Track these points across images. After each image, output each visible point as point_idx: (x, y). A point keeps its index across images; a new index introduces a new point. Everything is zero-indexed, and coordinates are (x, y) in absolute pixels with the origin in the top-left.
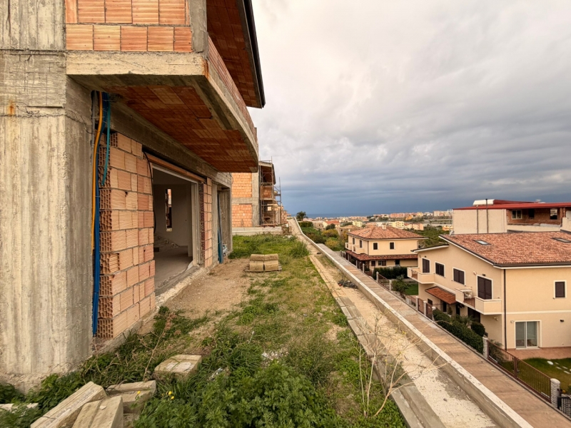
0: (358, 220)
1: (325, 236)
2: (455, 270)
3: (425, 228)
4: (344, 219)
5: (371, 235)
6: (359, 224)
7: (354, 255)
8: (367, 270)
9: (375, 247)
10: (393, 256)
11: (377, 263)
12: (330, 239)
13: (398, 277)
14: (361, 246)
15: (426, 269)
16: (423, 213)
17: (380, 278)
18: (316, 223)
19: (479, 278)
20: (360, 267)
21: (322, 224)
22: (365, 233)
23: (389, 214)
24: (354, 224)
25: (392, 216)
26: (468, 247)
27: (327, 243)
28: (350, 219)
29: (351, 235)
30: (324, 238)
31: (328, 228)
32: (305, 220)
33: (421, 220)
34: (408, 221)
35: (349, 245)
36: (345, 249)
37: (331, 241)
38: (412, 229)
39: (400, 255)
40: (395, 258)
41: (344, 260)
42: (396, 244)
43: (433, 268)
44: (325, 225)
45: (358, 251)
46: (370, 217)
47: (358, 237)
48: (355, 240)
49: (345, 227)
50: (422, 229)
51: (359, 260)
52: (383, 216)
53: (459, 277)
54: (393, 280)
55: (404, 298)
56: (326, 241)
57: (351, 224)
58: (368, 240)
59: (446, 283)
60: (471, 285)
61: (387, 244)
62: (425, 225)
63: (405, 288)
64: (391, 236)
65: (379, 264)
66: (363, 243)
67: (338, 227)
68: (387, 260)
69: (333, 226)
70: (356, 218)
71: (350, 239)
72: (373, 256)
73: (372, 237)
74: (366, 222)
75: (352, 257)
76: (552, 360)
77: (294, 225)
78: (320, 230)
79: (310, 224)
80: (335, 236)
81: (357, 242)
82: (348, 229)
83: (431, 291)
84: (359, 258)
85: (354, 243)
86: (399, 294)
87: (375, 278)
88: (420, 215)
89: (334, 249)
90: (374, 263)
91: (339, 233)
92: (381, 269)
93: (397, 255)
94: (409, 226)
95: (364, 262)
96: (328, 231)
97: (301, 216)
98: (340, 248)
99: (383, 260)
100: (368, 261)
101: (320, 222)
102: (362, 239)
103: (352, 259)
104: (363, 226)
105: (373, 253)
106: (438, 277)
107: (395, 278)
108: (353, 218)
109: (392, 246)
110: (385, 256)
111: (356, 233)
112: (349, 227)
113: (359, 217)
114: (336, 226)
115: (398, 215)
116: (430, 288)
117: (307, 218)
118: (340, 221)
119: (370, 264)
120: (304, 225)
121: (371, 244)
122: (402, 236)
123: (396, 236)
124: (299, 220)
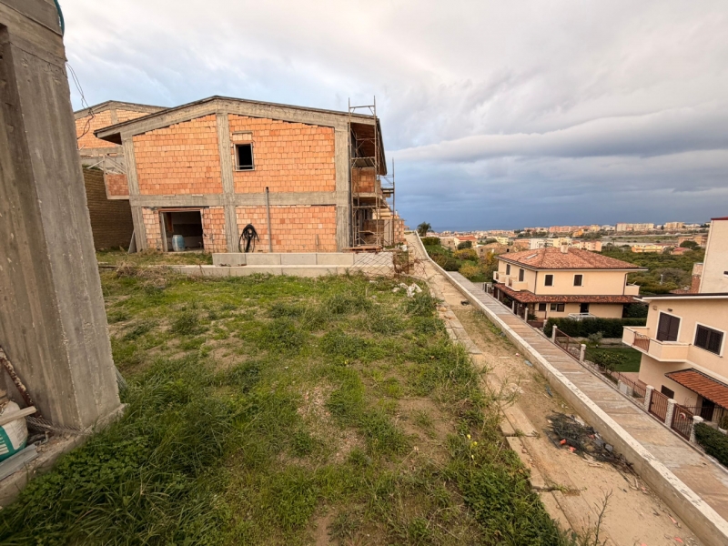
1: (457, 258)
3: (603, 247)
5: (542, 261)
7: (509, 292)
8: (532, 319)
9: (549, 281)
10: (579, 297)
11: (548, 308)
12: (467, 263)
13: (591, 336)
14: (521, 279)
18: (444, 239)
20: (519, 312)
21: (453, 241)
27: (463, 271)
29: (505, 260)
30: (457, 262)
31: (460, 247)
32: (430, 235)
33: (596, 237)
34: (576, 238)
35: (500, 276)
36: (493, 281)
37: (468, 267)
39: (591, 297)
40: (582, 300)
41: (489, 297)
42: (586, 277)
44: (457, 242)
45: (517, 286)
47: (517, 263)
48: (511, 267)
49: (488, 246)
50: (599, 249)
51: (517, 302)
56: (460, 267)
58: (536, 269)
61: (570, 277)
62: (605, 243)
64: (579, 265)
65: (552, 310)
66: (526, 273)
68: (567, 303)
69: (469, 244)
71: (502, 267)
72: (543, 296)
73: (542, 265)
75: (506, 295)
77: (415, 239)
78: (449, 248)
79: (437, 241)
80: (473, 259)
81: (515, 272)
82: (491, 249)
83: (681, 378)
84: (518, 297)
85: (508, 273)
87: (550, 335)
89: (472, 279)
91: (478, 255)
94: (580, 245)
95: (526, 304)
96: (462, 251)
97: (424, 229)
98: (485, 279)
99: (560, 303)
100: (534, 304)
101: (451, 238)
102: (523, 268)
103: (507, 298)
105: (542, 290)
109: (578, 281)
110: (563, 296)
114: (473, 244)
116: (676, 371)
117: (433, 231)
118: (476, 237)
119: (537, 308)
120: (428, 243)
121: (542, 277)
122: (598, 264)
123: (587, 264)
124: (421, 235)
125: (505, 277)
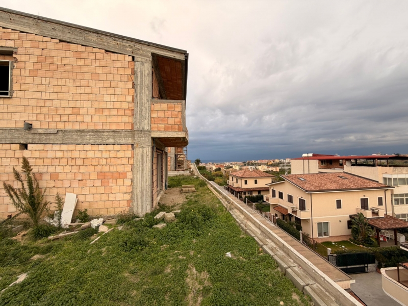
0: (236, 164)
1: (214, 176)
2: (288, 195)
3: (280, 170)
4: (227, 164)
5: (243, 175)
6: (237, 168)
7: (233, 188)
8: (241, 198)
9: (246, 183)
10: (257, 188)
11: (247, 193)
12: (217, 178)
13: (259, 201)
14: (237, 182)
15: (274, 196)
16: (279, 159)
17: (248, 202)
18: (208, 166)
19: (300, 199)
20: (236, 196)
21: (212, 168)
22: (239, 174)
23: (257, 160)
24: (234, 167)
25: (259, 162)
26: (294, 181)
27: (215, 180)
28: (231, 164)
29: (232, 175)
30: (214, 177)
31: (216, 170)
32: (201, 165)
33: (277, 165)
34: (269, 165)
35: (230, 182)
36: (228, 184)
38: (272, 171)
39: (261, 188)
41: (226, 191)
42: (259, 181)
43: (277, 195)
44: (214, 168)
45: (235, 186)
46: (245, 163)
47: (235, 176)
48: (234, 178)
49: (228, 170)
50: (278, 171)
51: (236, 192)
52: (253, 162)
53: (290, 199)
54: (256, 203)
55: (262, 213)
56: (214, 179)
57: (231, 167)
58: (241, 178)
59: (284, 203)
60: (296, 203)
61: (253, 181)
62: (280, 168)
63: (262, 208)
64: (256, 176)
65: (248, 194)
66: (238, 180)
67: (223, 169)
68: (253, 191)
69: (219, 169)
70: (235, 163)
71: (231, 178)
72: (244, 189)
73: (244, 177)
74: (242, 166)
75: (232, 190)
76: (334, 242)
77: (193, 167)
78: (211, 171)
79: (204, 168)
80: (221, 176)
81: (235, 180)
83: (276, 208)
84: (236, 190)
85: (233, 180)
86: (259, 212)
87: (245, 202)
88: (277, 161)
89: (220, 184)
90: (245, 193)
91: (224, 173)
92: (249, 196)
93: (259, 188)
94: (270, 169)
95: (239, 192)
96: (216, 172)
97: (198, 162)
98: (224, 184)
99: (251, 191)
100: (242, 192)
101: (211, 166)
102: (238, 178)
104: (240, 169)
105: (244, 186)
106: (280, 199)
107: (257, 202)
108: (233, 163)
109: (256, 182)
110: (252, 188)
111: (234, 174)
112: (231, 169)
114: (222, 169)
115: (263, 161)
116: (276, 206)
117: (202, 163)
118: (225, 165)
119: (243, 193)
120: (200, 168)
121: (243, 181)
122: (262, 175)
123: (258, 176)
124: (197, 165)
125: (232, 182)
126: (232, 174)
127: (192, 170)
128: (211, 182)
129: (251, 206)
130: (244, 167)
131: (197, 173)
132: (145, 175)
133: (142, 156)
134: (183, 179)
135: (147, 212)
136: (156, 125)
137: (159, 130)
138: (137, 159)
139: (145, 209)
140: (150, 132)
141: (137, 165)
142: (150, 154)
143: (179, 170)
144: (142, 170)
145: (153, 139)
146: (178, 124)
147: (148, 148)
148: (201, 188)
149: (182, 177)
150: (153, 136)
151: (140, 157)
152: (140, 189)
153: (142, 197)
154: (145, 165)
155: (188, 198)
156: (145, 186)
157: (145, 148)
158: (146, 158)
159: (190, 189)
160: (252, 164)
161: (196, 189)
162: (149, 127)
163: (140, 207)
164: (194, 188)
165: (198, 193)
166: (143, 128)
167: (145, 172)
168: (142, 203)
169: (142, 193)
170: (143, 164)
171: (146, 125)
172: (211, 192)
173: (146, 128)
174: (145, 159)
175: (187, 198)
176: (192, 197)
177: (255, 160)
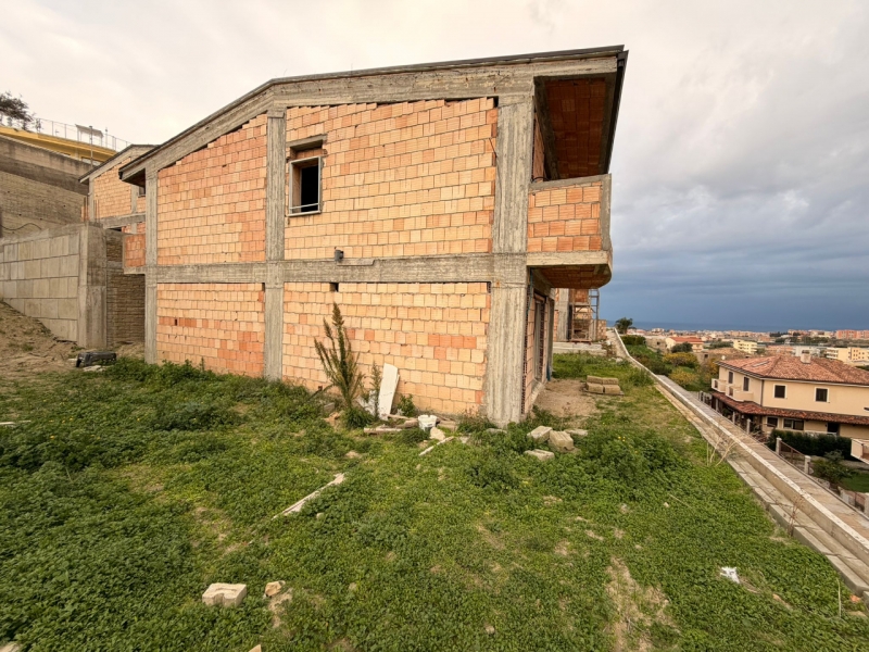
0: (746, 338)
1: (669, 363)
4: (713, 335)
5: (771, 370)
6: (749, 347)
7: (729, 402)
8: (756, 432)
9: (780, 392)
10: (824, 414)
11: (780, 424)
12: (680, 369)
13: (829, 454)
14: (746, 388)
17: (783, 449)
18: (651, 338)
20: (740, 423)
21: (664, 342)
22: (758, 366)
23: (834, 330)
24: (736, 345)
25: (839, 335)
27: (674, 375)
28: (728, 336)
29: (726, 367)
30: (667, 367)
31: (675, 350)
32: (631, 333)
35: (720, 384)
36: (712, 390)
37: (681, 372)
39: (841, 416)
40: (830, 419)
41: (707, 407)
42: (833, 392)
44: (671, 343)
45: (739, 396)
46: (779, 335)
47: (741, 371)
48: (736, 376)
49: (716, 351)
51: (739, 412)
52: (815, 334)
54: (816, 458)
55: (838, 493)
56: (670, 371)
57: (728, 345)
58: (762, 378)
61: (810, 391)
63: (842, 476)
64: (823, 378)
65: (785, 426)
66: (752, 383)
67: (698, 350)
68: (807, 420)
69: (687, 347)
70: (742, 333)
71: (724, 375)
72: (772, 409)
73: (771, 374)
74: (767, 344)
75: (725, 405)
77: (613, 337)
78: (659, 351)
79: (641, 341)
80: (691, 365)
81: (738, 380)
82: (720, 355)
84: (739, 408)
85: (731, 381)
86: (826, 484)
87: (772, 448)
89: (687, 387)
90: (773, 421)
91: (700, 360)
92: (789, 434)
93: (833, 415)
95: (751, 416)
96: (675, 355)
97: (624, 325)
98: (702, 388)
99: (797, 419)
100: (761, 417)
101: (661, 337)
102: (748, 378)
103: (725, 408)
104: (759, 352)
105: (770, 401)
107: (820, 454)
108: (735, 334)
109: (821, 396)
110: (801, 412)
111: (739, 363)
112: (725, 351)
113: (749, 333)
114: (694, 347)
117: (634, 328)
118: (704, 339)
119: (765, 422)
120: (629, 341)
121: (770, 388)
122: (851, 379)
123: (834, 377)
124: (620, 333)
125: (727, 385)
126: (730, 362)
127: (608, 343)
128: (661, 378)
129: (794, 461)
130: (778, 348)
131: (622, 352)
132: (510, 345)
133: (507, 305)
134: (589, 362)
135: (513, 420)
136: (539, 240)
137: (543, 250)
138: (497, 311)
139: (508, 413)
140: (524, 254)
141: (496, 324)
142: (522, 302)
143: (576, 342)
144: (506, 335)
145: (531, 269)
146: (591, 232)
147: (518, 290)
148: (635, 389)
149: (585, 358)
150: (529, 263)
151: (502, 307)
152: (501, 374)
153: (503, 389)
154: (511, 325)
155: (602, 408)
156: (510, 368)
157: (513, 290)
158: (515, 310)
159: (607, 387)
160: (809, 341)
161: (622, 389)
162: (524, 246)
163: (498, 408)
164: (617, 387)
165: (628, 400)
166: (511, 249)
167: (511, 338)
168: (503, 400)
169: (504, 380)
170: (507, 323)
171: (518, 240)
172: (667, 402)
173: (517, 248)
174: (512, 312)
175: (598, 407)
176: (614, 408)
177: (822, 329)
